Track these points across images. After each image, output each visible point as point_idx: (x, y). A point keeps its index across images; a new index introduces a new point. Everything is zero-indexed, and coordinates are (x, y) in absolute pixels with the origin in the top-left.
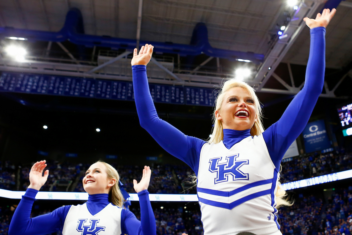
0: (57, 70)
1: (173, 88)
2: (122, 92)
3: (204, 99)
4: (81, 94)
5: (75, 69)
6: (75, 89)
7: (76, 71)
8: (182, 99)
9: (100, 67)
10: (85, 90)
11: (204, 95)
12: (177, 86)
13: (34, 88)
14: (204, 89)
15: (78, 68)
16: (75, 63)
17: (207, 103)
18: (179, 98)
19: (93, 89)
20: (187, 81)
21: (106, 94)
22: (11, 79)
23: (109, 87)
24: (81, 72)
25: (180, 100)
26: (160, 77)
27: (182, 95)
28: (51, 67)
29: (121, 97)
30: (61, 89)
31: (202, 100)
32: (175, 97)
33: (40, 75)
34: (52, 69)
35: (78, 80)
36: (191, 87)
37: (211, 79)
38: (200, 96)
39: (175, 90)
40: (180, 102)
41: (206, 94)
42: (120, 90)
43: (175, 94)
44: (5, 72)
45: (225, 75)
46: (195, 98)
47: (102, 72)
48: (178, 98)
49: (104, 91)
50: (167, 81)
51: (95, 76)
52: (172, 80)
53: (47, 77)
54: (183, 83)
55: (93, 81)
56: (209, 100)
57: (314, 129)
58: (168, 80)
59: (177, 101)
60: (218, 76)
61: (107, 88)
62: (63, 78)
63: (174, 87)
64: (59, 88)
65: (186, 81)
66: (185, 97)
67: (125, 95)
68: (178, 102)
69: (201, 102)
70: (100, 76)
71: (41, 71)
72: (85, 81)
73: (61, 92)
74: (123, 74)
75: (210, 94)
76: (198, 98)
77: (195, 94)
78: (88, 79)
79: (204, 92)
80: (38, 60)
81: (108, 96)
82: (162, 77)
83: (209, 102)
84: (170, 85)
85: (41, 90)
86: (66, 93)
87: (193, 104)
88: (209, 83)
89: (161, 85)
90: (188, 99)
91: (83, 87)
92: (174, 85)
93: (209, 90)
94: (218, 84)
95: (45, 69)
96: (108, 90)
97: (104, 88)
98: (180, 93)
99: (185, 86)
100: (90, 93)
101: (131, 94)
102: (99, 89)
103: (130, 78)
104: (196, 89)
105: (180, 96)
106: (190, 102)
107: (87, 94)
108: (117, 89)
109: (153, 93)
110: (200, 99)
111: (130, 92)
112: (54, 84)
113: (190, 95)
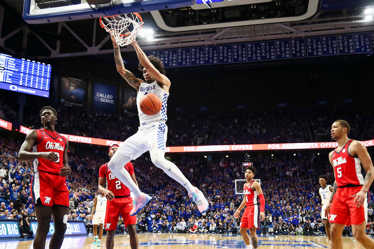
0: (181, 42)
1: (293, 42)
2: (242, 54)
3: (327, 48)
4: (206, 62)
5: (197, 39)
6: (200, 58)
7: (198, 41)
8: (303, 51)
9: (219, 34)
10: (208, 57)
11: (327, 44)
12: (296, 39)
14: (328, 36)
15: (199, 38)
17: (331, 52)
18: (300, 51)
19: (215, 55)
20: (308, 31)
21: (228, 59)
23: (230, 51)
24: (202, 41)
25: (301, 53)
27: (303, 48)
28: (176, 41)
29: (242, 59)
30: (188, 60)
31: (325, 50)
32: (296, 51)
33: (168, 50)
34: (178, 43)
35: (201, 48)
36: (312, 37)
37: (335, 25)
38: (323, 45)
39: (295, 43)
40: (301, 55)
41: (330, 42)
42: (240, 52)
43: (296, 47)
45: (350, 17)
46: (317, 48)
47: (221, 38)
48: (298, 52)
49: (225, 55)
50: (286, 35)
51: (215, 43)
52: (290, 33)
53: (174, 51)
54: (303, 35)
55: (214, 48)
56: (333, 48)
58: (287, 33)
59: (298, 54)
60: (343, 20)
61: (228, 52)
62: (187, 49)
63: (293, 40)
64: (186, 59)
65: (306, 32)
66: (306, 49)
67: (245, 57)
68: (299, 56)
69: (324, 53)
70: (220, 42)
71: (168, 46)
72: (207, 49)
73: (189, 62)
74: (241, 36)
75: (334, 42)
76: (321, 48)
77: (317, 44)
78: (209, 46)
79: (327, 40)
80: (164, 37)
81: (230, 60)
82: (281, 32)
83: (333, 51)
84: (290, 38)
85: (172, 64)
86: (193, 63)
87: (315, 55)
88: (332, 29)
89: (280, 40)
90: (310, 51)
91: (207, 55)
92: (294, 38)
93: (333, 37)
94: (343, 28)
95: (172, 43)
96: (230, 54)
97: (225, 53)
98: (301, 46)
99: (305, 37)
100: (213, 60)
101: (252, 55)
102: (221, 54)
103: (249, 38)
104: (318, 39)
105: (301, 49)
106: (312, 54)
107: (211, 61)
108: (237, 52)
109: (272, 50)
110: (323, 49)
111: (250, 52)
112: (182, 56)
113: (312, 46)
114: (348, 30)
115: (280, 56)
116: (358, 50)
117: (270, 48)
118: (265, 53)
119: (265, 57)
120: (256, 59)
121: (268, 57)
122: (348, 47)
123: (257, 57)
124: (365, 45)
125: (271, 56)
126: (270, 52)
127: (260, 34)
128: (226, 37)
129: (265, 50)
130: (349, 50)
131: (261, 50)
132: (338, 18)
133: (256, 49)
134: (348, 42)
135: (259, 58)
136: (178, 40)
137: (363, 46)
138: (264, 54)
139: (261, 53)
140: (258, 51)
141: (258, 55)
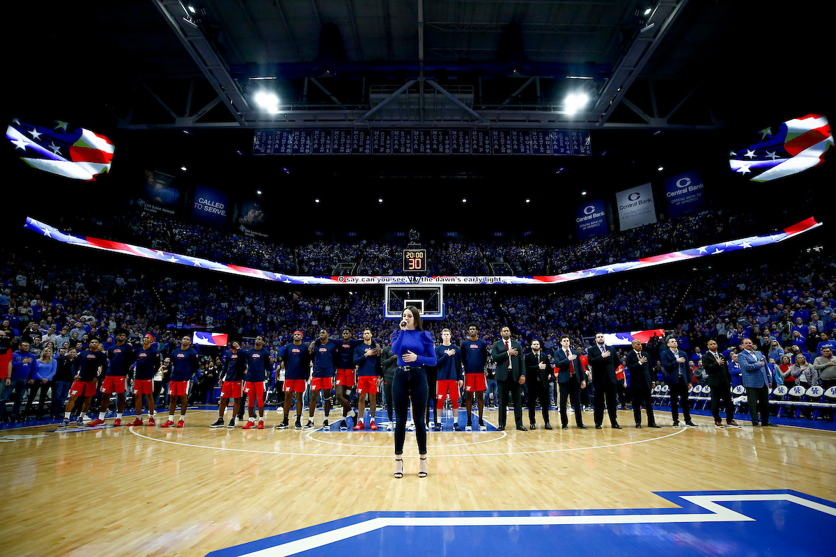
0: (319, 120)
1: (475, 133)
2: (406, 143)
3: (519, 145)
4: (354, 150)
6: (345, 144)
7: (345, 120)
8: (487, 147)
9: (374, 109)
10: (358, 145)
11: (518, 140)
12: (480, 130)
13: (296, 147)
14: (519, 130)
15: (345, 115)
16: (340, 108)
17: (522, 150)
18: (484, 147)
19: (368, 142)
20: (494, 121)
21: (386, 148)
22: (267, 139)
23: (388, 138)
24: (349, 120)
25: (485, 149)
26: (454, 118)
27: (487, 142)
28: (312, 118)
29: (405, 150)
30: (328, 146)
31: (515, 147)
32: (478, 145)
33: (300, 130)
35: (349, 131)
36: (499, 130)
37: (529, 115)
38: (513, 140)
39: (478, 135)
40: (484, 152)
41: (521, 138)
42: (403, 141)
43: (478, 140)
44: (259, 130)
45: (548, 106)
46: (505, 144)
47: (378, 118)
48: (481, 147)
49: (382, 144)
50: (465, 123)
51: (368, 124)
52: (472, 121)
53: (309, 132)
54: (487, 124)
55: (367, 132)
56: (525, 145)
57: (683, 183)
58: (467, 121)
59: (481, 150)
60: (539, 109)
61: (386, 139)
62: (328, 131)
63: (475, 130)
64: (325, 144)
65: (492, 121)
66: (492, 145)
68: (481, 153)
69: (514, 151)
70: (375, 124)
71: (300, 123)
72: (356, 132)
73: (329, 149)
74: (405, 118)
75: (527, 138)
76: (510, 144)
77: (506, 139)
78: (360, 129)
79: (518, 135)
80: (294, 109)
81: (388, 151)
82: (459, 118)
83: (525, 149)
84: (470, 128)
85: (304, 150)
86: (335, 150)
87: (503, 153)
88: (525, 121)
89: (458, 129)
90: (496, 147)
91: (356, 142)
92: (475, 127)
93: (526, 132)
94: (539, 121)
95: (305, 121)
96: (388, 142)
97: (382, 140)
98: (484, 139)
99: (491, 129)
100: (365, 149)
101: (419, 145)
102: (376, 142)
103: (414, 123)
104: (507, 132)
105: (484, 144)
106: (498, 151)
107: (361, 150)
108: (399, 140)
109: (447, 142)
110: (513, 145)
111: (416, 142)
112: (319, 140)
113: (499, 140)
114: (544, 124)
115: (456, 150)
116: (556, 151)
117: (444, 139)
118: (438, 145)
119: (437, 151)
120: (425, 152)
121: (441, 150)
122: (545, 145)
123: (425, 149)
124: (565, 146)
125: (444, 149)
126: (444, 144)
127: (431, 118)
128: (385, 118)
129: (437, 140)
130: (545, 149)
131: (432, 140)
132: (533, 106)
133: (425, 139)
134: (545, 141)
135: (428, 151)
136: (315, 115)
137: (562, 147)
138: (435, 146)
139: (431, 145)
140: (428, 142)
141: (428, 146)
